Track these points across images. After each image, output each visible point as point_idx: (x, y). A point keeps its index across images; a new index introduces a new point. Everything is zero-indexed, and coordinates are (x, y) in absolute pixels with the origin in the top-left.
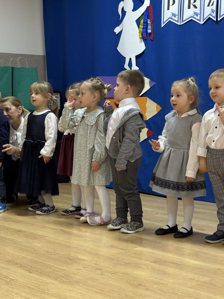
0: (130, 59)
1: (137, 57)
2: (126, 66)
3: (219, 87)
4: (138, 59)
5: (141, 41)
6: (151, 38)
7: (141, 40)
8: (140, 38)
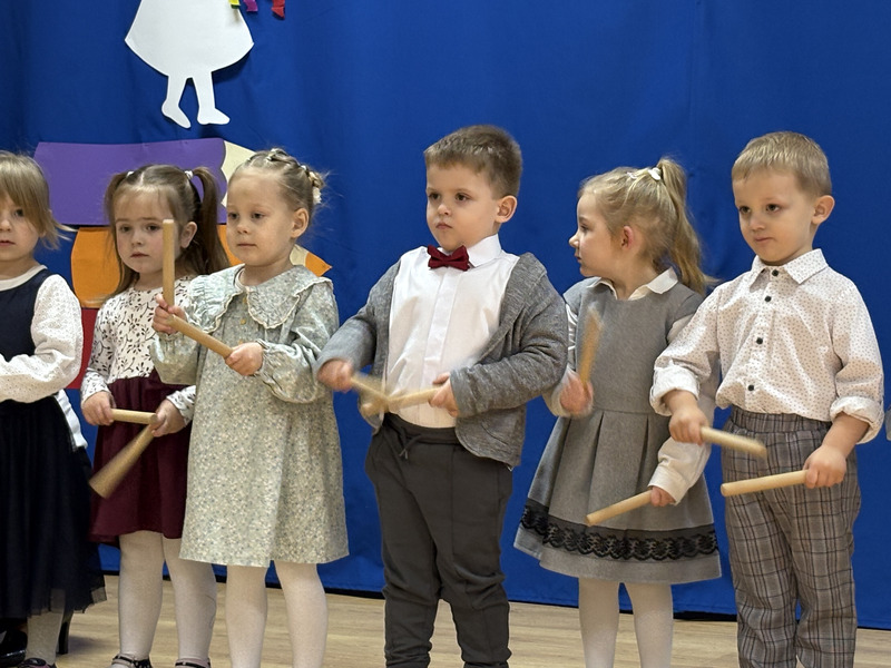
0: (190, 82)
1: (219, 77)
2: (171, 109)
3: (781, 208)
4: (223, 85)
5: (237, 20)
6: (278, 10)
7: (236, 14)
8: (233, 6)
